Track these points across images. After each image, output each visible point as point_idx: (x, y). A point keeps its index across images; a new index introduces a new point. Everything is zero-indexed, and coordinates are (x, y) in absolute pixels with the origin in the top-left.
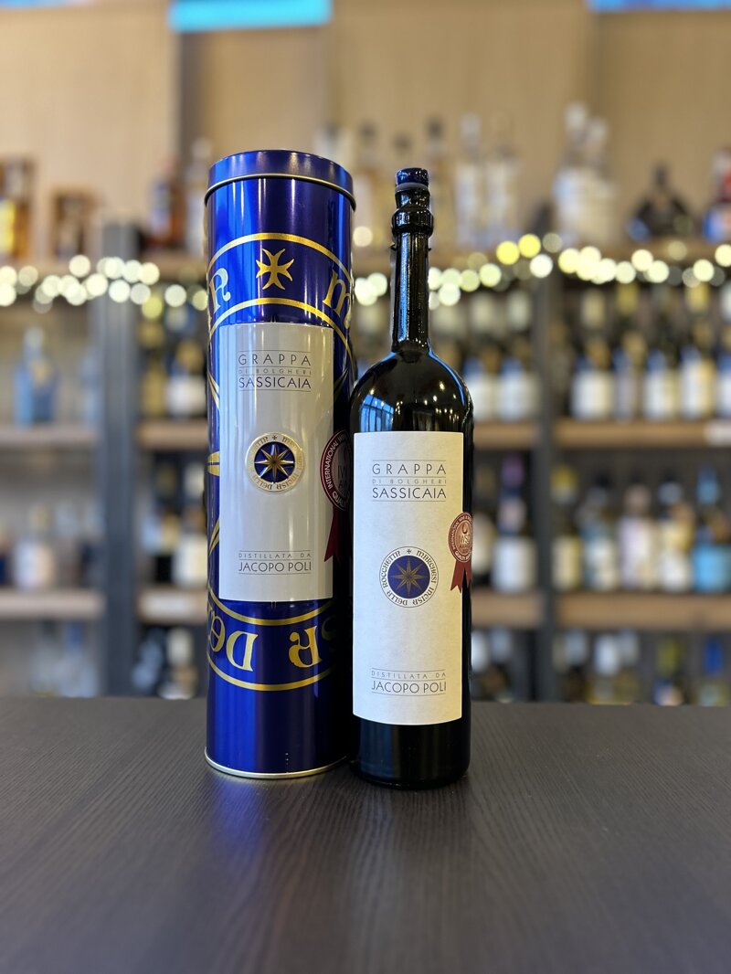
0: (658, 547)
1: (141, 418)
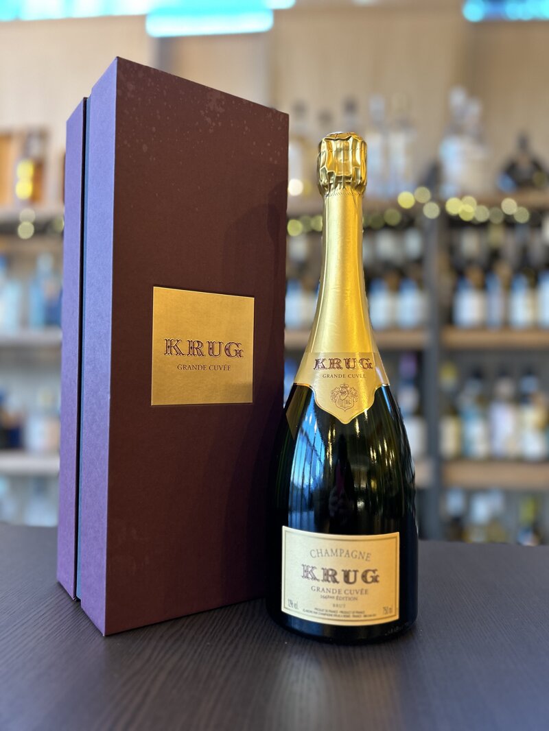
0: (520, 425)
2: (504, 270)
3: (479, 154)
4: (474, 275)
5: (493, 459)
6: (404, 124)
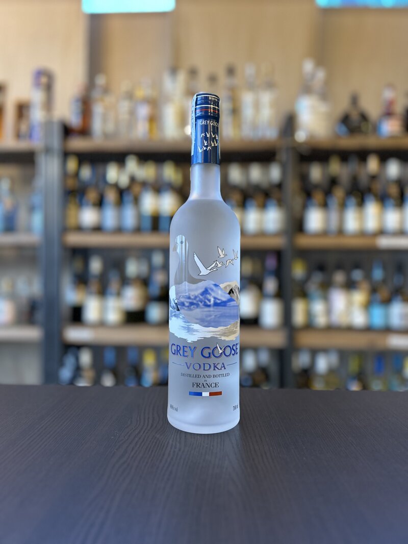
0: (350, 304)
1: (65, 230)
2: (339, 193)
3: (323, 108)
4: (318, 197)
5: (331, 328)
6: (270, 85)
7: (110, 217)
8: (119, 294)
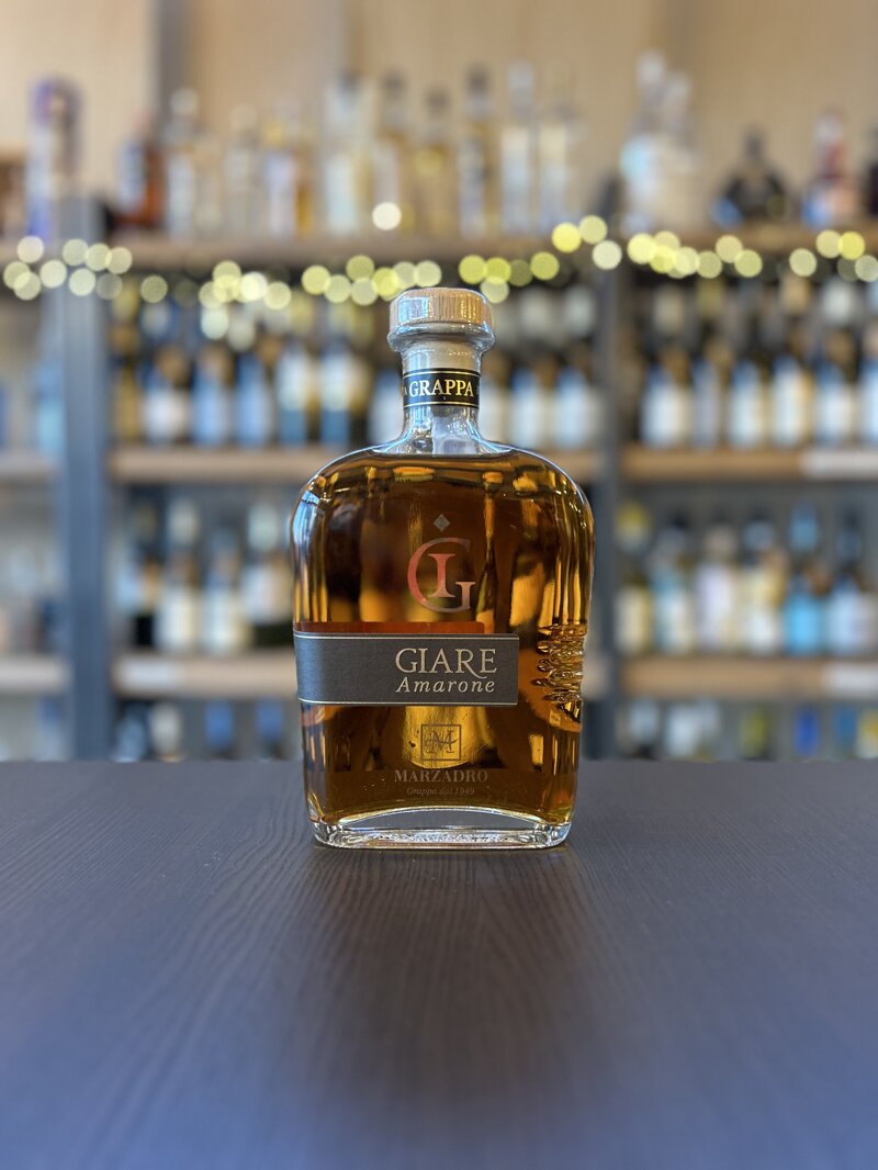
0: (742, 601)
1: (113, 442)
2: (721, 354)
3: (684, 164)
4: (674, 361)
5: (702, 654)
6: (566, 114)
7: (212, 413)
8: (236, 585)
